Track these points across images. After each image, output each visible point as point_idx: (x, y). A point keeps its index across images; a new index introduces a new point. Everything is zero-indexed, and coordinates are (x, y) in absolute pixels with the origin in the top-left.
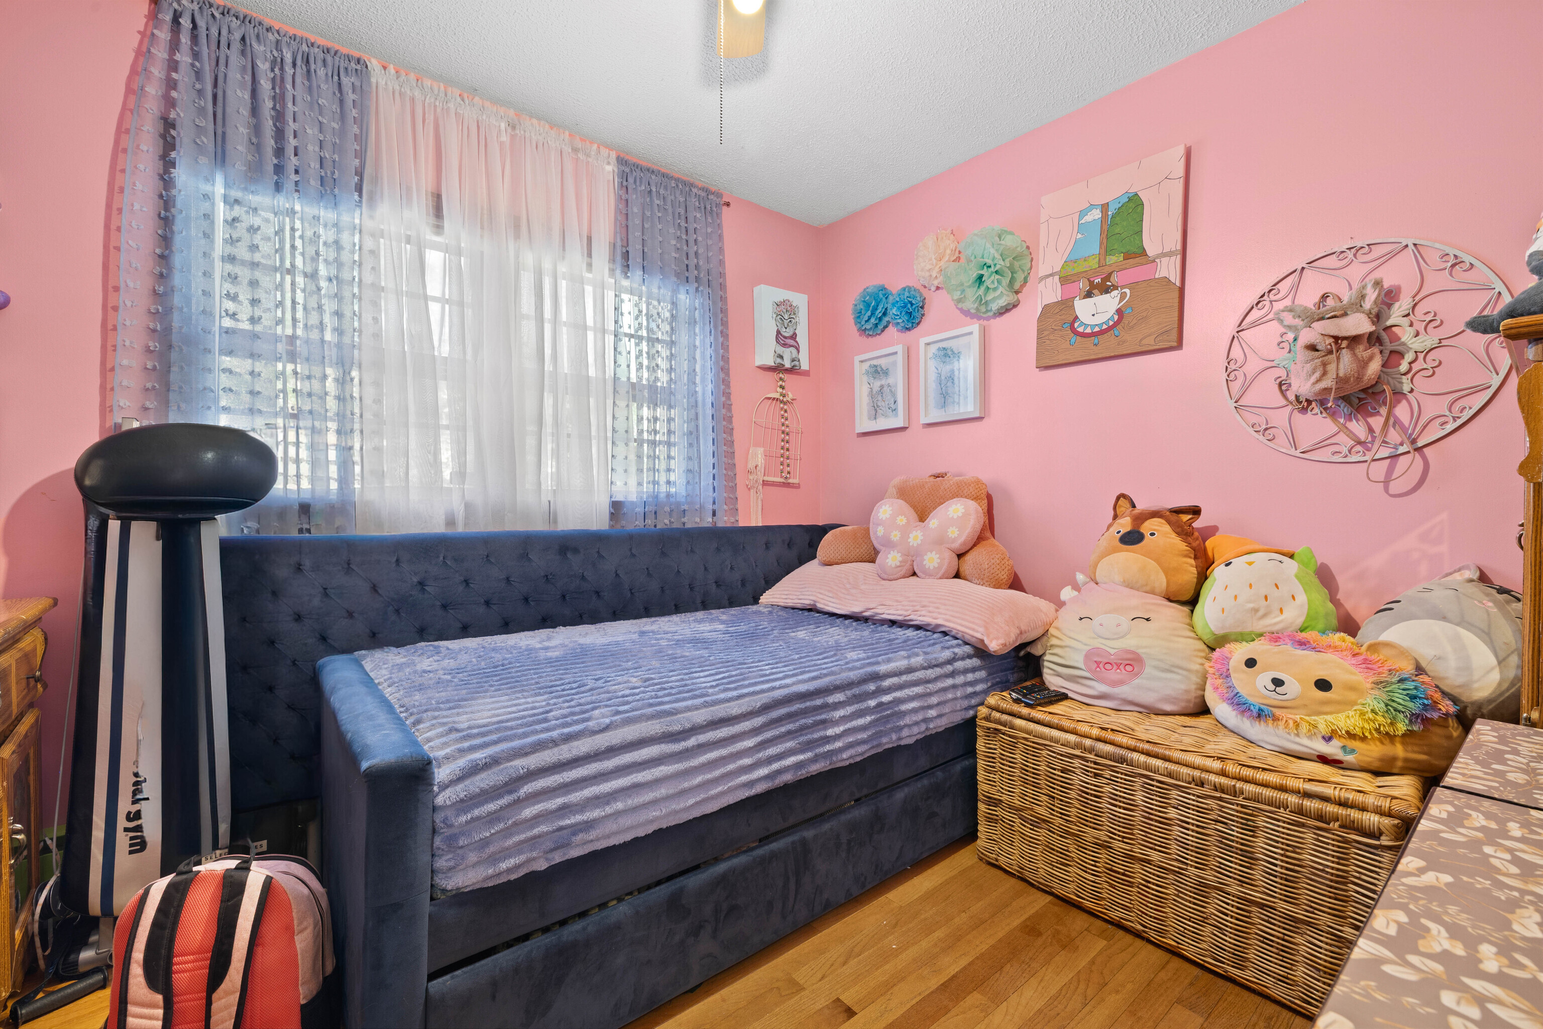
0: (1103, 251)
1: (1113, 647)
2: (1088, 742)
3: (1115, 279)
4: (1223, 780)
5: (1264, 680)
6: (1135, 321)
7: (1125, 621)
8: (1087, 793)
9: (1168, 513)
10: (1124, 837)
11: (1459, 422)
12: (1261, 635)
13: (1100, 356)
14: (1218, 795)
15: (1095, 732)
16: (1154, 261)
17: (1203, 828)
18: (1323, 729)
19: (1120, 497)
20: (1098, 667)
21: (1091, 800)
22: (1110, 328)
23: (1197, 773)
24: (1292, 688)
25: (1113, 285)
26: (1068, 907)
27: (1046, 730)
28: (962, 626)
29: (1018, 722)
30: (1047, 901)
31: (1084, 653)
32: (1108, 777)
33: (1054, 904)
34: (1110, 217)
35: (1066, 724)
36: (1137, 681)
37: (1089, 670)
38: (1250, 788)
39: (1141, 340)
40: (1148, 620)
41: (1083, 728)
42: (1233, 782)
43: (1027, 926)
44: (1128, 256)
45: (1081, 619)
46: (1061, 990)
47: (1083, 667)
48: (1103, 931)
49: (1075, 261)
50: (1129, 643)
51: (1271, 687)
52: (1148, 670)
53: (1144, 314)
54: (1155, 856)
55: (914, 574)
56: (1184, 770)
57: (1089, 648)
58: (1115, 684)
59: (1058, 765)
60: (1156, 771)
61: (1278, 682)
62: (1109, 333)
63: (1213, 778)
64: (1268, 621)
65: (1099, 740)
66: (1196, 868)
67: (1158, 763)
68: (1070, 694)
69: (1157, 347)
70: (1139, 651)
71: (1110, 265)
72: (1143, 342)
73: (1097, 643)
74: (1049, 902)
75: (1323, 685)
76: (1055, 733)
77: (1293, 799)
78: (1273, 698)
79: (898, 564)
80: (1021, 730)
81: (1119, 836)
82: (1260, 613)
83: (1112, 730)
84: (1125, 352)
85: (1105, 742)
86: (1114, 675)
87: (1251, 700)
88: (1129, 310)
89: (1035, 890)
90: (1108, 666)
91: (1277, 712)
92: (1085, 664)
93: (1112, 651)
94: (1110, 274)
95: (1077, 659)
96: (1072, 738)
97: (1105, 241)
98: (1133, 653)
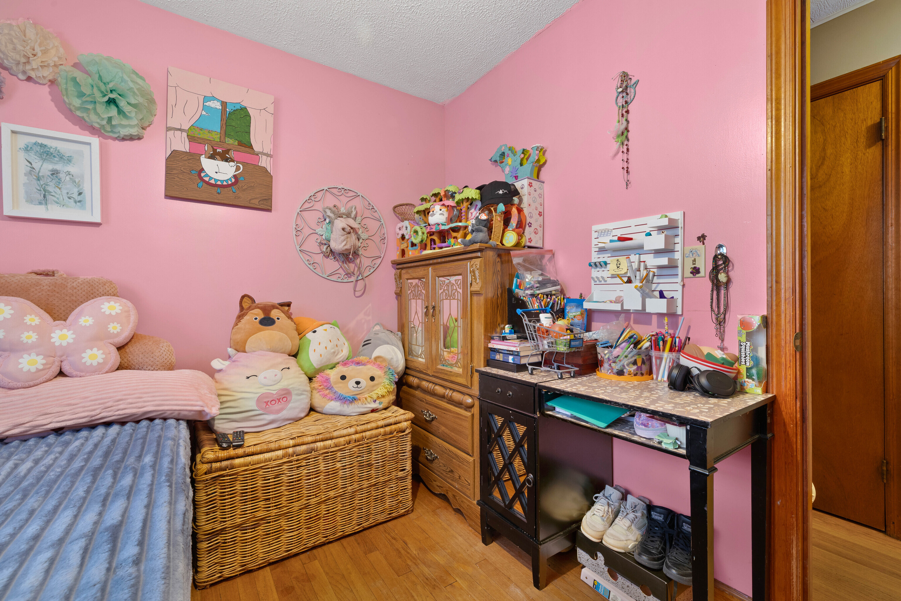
0: (223, 132)
1: (274, 389)
2: (290, 450)
3: (232, 154)
4: (357, 436)
5: (351, 384)
6: (246, 187)
7: (277, 371)
8: (293, 482)
9: (278, 305)
10: (316, 494)
11: (374, 269)
12: (338, 363)
13: (222, 202)
14: (358, 443)
15: (292, 442)
16: (257, 155)
17: (352, 464)
18: (375, 397)
19: (243, 297)
20: (267, 404)
21: (295, 485)
22: (228, 186)
23: (347, 438)
24: (364, 383)
25: (231, 158)
26: (282, 563)
27: (261, 456)
28: (178, 405)
29: (237, 461)
30: (269, 570)
31: (256, 399)
32: (305, 464)
33: (275, 569)
34: (228, 113)
35: (273, 446)
36: (290, 405)
37: (262, 409)
38: (368, 433)
39: (250, 200)
40: (288, 368)
41: (285, 443)
42: (361, 434)
43: (282, 591)
44: (240, 144)
45: (248, 378)
46: (338, 597)
47: (257, 409)
48: (309, 557)
49: (201, 129)
50: (283, 384)
51: (356, 386)
52: (294, 397)
53: (253, 185)
54: (332, 494)
55: (61, 374)
56: (342, 439)
57: (258, 395)
58: (278, 411)
59: (271, 475)
60: (330, 447)
61: (358, 383)
62: (228, 189)
63: (354, 437)
64: (338, 357)
65: (294, 446)
66: (351, 486)
67: (329, 442)
68: (246, 430)
69: (260, 207)
70: (288, 388)
71: (228, 144)
72: (252, 201)
73: (263, 391)
74: (271, 571)
75: (372, 379)
76: (267, 455)
77: (382, 430)
78: (356, 391)
79: (41, 367)
80: (240, 466)
81: (313, 495)
82: (336, 353)
83: (298, 437)
84: (240, 204)
85: (299, 445)
86: (277, 407)
87: (347, 395)
88: (242, 179)
89: (256, 572)
90: (273, 402)
91: (358, 397)
92: (257, 405)
93: (274, 392)
94: (229, 150)
95: (252, 405)
96: (280, 453)
97: (224, 126)
98: (286, 389)
